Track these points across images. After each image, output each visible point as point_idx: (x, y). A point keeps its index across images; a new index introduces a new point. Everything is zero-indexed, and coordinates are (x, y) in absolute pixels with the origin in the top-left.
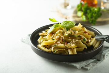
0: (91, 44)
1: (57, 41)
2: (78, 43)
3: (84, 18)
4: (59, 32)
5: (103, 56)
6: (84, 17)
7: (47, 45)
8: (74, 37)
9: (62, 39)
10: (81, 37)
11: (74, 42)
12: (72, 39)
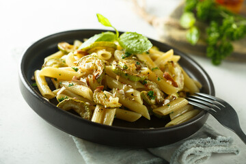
0: (165, 111)
1: (82, 77)
2: (130, 99)
3: (193, 37)
4: (103, 55)
5: (178, 153)
6: (195, 31)
7: (56, 79)
8: (128, 79)
9: (95, 74)
10: (147, 86)
11: (122, 91)
12: (122, 83)
